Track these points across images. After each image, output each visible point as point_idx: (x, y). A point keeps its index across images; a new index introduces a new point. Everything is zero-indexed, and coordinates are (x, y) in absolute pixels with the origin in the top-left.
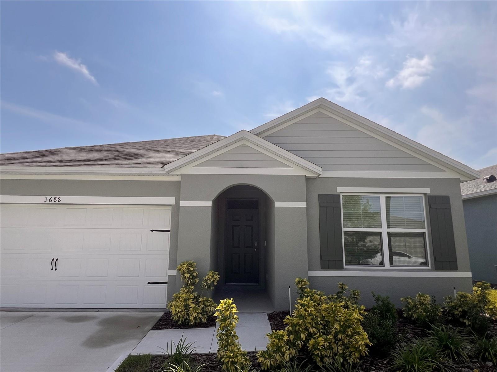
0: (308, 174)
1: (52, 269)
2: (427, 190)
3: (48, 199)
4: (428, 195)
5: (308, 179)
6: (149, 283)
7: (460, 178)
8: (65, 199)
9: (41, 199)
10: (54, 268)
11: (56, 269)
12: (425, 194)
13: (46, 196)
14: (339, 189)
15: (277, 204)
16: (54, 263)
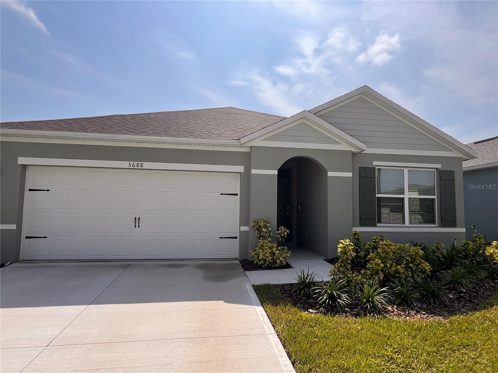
0: (354, 150)
1: (135, 227)
2: (439, 166)
3: (131, 165)
4: (439, 169)
5: (353, 154)
6: (221, 238)
7: (462, 157)
8: (147, 165)
9: (125, 164)
10: (137, 225)
11: (139, 227)
12: (437, 169)
13: (130, 162)
14: (375, 163)
15: (330, 174)
16: (137, 221)
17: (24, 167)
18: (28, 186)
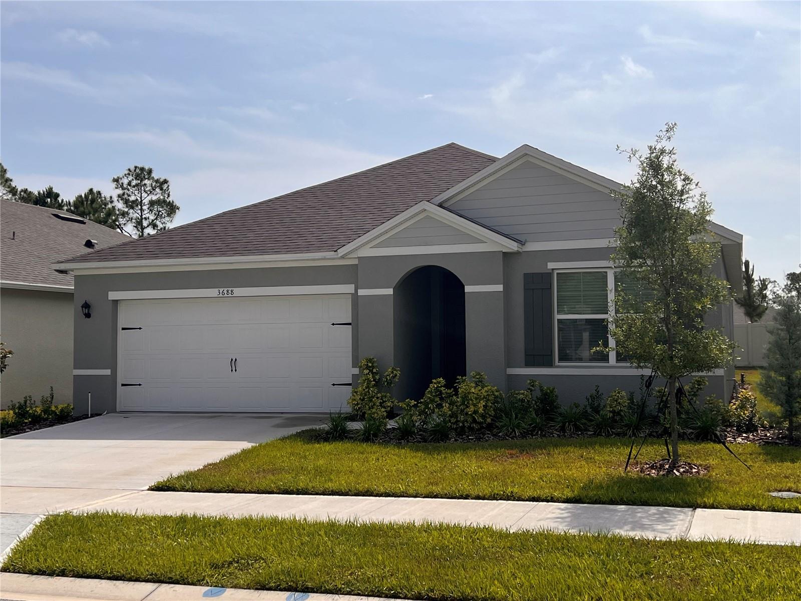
1: (232, 370)
3: (221, 292)
6: (334, 385)
8: (238, 291)
9: (213, 292)
11: (236, 370)
13: (219, 289)
14: (551, 265)
15: (468, 289)
16: (234, 362)
17: (116, 302)
18: (121, 325)
